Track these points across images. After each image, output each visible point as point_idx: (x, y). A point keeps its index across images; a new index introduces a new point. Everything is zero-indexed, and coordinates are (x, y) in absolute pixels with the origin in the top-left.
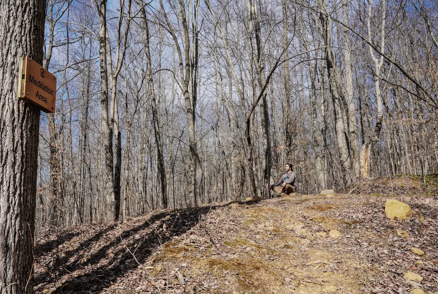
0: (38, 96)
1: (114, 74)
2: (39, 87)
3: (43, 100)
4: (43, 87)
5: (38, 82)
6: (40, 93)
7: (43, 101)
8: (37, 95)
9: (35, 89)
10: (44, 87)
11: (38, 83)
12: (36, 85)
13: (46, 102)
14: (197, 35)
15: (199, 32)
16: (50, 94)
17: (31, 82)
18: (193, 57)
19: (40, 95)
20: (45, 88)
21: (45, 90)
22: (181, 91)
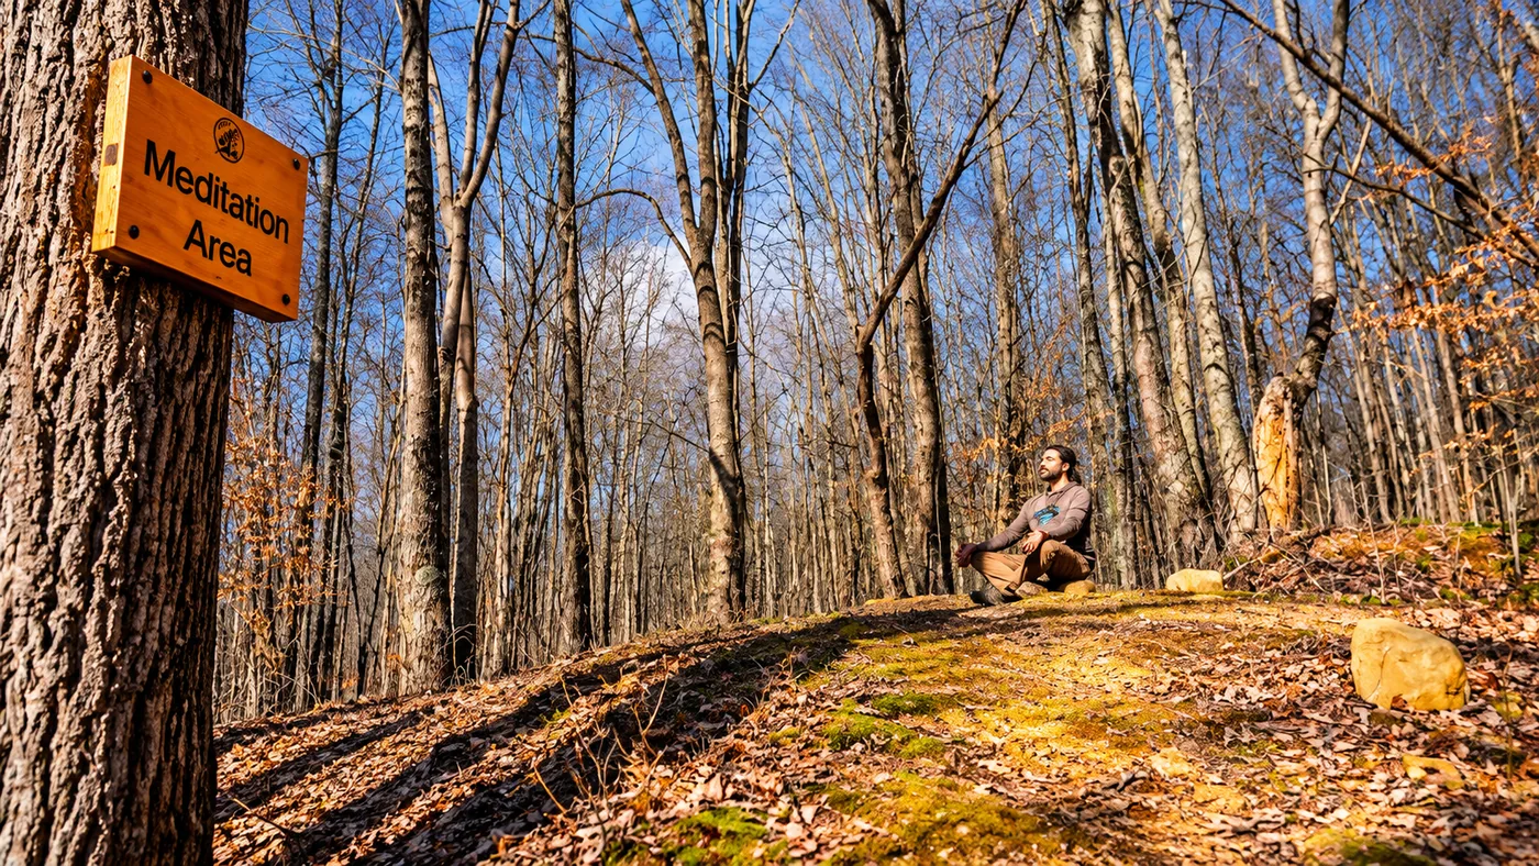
0: (201, 244)
1: (458, 197)
2: (207, 200)
3: (228, 259)
4: (229, 201)
5: (201, 179)
6: (210, 231)
7: (230, 265)
8: (195, 236)
9: (184, 210)
10: (237, 201)
11: (203, 184)
12: (189, 191)
13: (248, 271)
14: (745, 94)
15: (751, 86)
16: (268, 232)
17: (159, 177)
18: (730, 160)
19: (214, 241)
20: (241, 207)
21: (240, 216)
22: (683, 263)
